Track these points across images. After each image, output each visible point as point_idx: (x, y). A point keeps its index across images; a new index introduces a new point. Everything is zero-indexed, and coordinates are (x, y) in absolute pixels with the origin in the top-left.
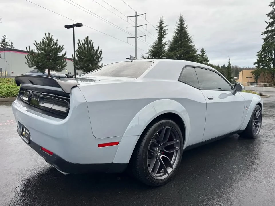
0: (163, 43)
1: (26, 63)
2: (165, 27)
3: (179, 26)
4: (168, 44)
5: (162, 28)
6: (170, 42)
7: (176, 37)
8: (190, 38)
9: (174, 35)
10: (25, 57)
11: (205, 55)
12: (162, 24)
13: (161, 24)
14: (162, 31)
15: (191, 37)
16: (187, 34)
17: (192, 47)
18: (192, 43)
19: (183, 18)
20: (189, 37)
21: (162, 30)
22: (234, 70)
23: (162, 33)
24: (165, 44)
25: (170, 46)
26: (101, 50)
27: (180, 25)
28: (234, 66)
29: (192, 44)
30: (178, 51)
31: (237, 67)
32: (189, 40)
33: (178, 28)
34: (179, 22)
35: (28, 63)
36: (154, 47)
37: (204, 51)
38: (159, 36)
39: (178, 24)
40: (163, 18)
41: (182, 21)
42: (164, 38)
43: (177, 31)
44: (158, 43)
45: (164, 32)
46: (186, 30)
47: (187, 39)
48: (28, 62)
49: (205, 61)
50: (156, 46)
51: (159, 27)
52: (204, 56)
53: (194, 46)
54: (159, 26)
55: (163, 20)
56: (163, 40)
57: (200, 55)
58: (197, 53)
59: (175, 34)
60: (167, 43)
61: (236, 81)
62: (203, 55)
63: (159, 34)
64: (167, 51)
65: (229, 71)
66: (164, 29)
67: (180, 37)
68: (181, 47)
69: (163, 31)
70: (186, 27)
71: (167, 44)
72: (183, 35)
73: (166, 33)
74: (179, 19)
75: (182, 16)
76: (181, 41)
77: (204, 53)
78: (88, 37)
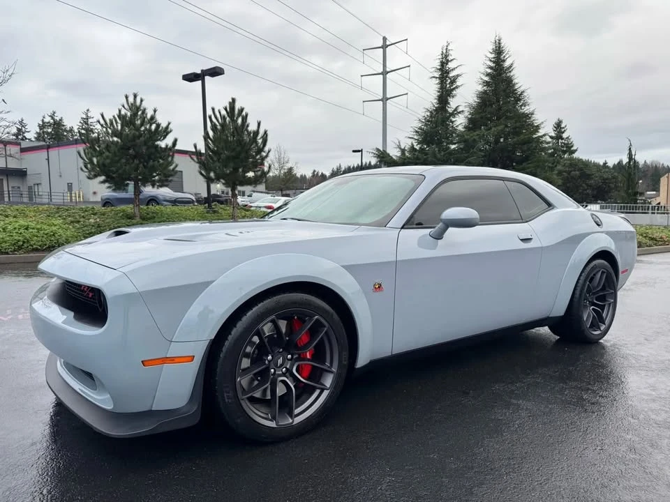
0: (450, 110)
1: (82, 169)
2: (453, 69)
3: (492, 65)
4: (463, 111)
5: (448, 72)
6: (470, 106)
7: (485, 92)
8: (521, 94)
9: (480, 88)
10: (79, 153)
11: (565, 136)
12: (448, 61)
13: (445, 61)
14: (447, 81)
15: (523, 92)
16: (514, 85)
17: (527, 116)
18: (527, 107)
19: (502, 45)
20: (520, 90)
21: (447, 77)
22: (650, 174)
23: (448, 86)
24: (456, 112)
25: (470, 116)
26: (266, 132)
27: (494, 62)
28: (648, 162)
29: (526, 110)
30: (490, 129)
31: (656, 166)
32: (520, 100)
33: (489, 71)
34: (493, 56)
35: (86, 170)
36: (428, 121)
37: (562, 126)
38: (439, 92)
39: (491, 61)
40: (449, 48)
41: (499, 51)
42: (453, 97)
43: (487, 79)
44: (437, 110)
45: (453, 82)
46: (512, 74)
47: (515, 98)
48: (86, 167)
49: (564, 152)
50: (431, 117)
51: (440, 69)
52: (562, 139)
53: (532, 114)
54: (439, 67)
55: (451, 52)
56: (451, 103)
57: (551, 137)
58: (541, 132)
59: (481, 86)
60: (460, 109)
61: (650, 203)
62: (559, 136)
63: (440, 89)
64: (461, 128)
65: (630, 174)
66: (452, 74)
67: (495, 92)
68: (498, 119)
69: (449, 81)
70: (511, 67)
71: (459, 113)
72: (502, 86)
73: (458, 83)
74: (491, 47)
75: (500, 40)
76: (499, 102)
77: (563, 132)
78: (234, 100)
